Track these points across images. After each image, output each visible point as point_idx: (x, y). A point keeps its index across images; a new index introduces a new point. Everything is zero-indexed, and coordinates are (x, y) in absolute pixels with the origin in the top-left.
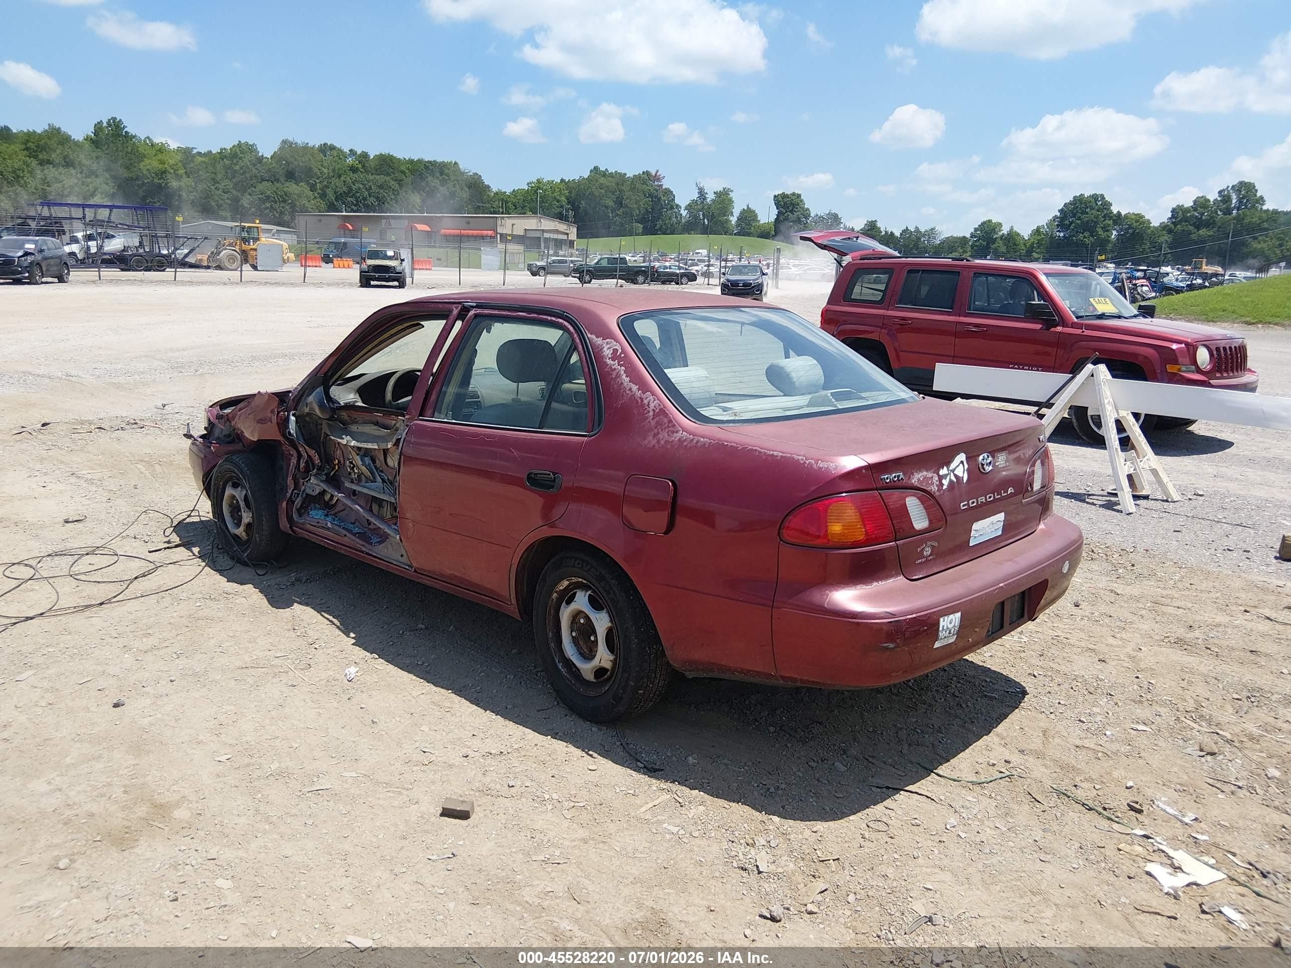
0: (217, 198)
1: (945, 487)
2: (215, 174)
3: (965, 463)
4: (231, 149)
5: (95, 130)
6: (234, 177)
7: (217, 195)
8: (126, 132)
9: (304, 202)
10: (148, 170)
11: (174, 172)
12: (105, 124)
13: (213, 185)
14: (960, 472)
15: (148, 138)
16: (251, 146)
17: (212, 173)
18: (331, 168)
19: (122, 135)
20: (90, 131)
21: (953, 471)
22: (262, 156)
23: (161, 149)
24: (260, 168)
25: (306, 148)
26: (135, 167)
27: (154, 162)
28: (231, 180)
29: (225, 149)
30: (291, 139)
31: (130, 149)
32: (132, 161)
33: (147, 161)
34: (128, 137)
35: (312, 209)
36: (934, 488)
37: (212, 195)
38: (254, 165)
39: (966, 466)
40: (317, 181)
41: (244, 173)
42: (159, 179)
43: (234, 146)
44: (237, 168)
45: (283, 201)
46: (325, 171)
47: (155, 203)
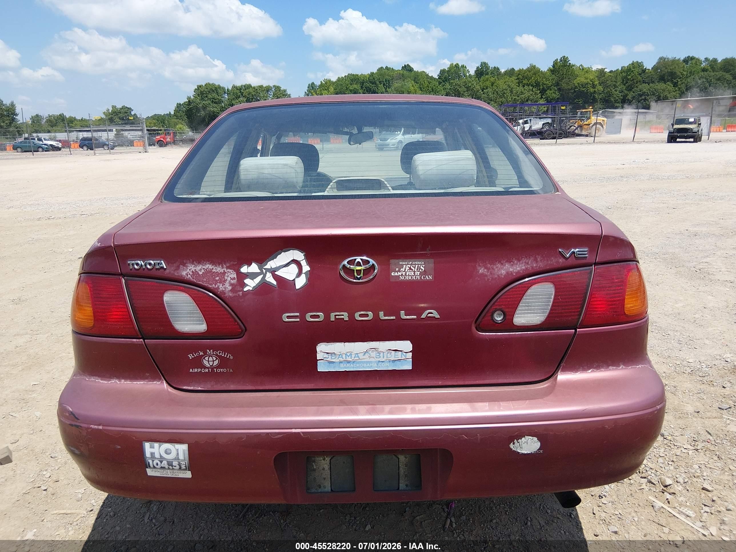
0: (615, 96)
2: (616, 82)
4: (627, 67)
5: (553, 65)
6: (627, 83)
7: (615, 94)
8: (570, 63)
9: (666, 94)
10: (578, 83)
11: (592, 83)
12: (559, 61)
13: (614, 89)
15: (581, 65)
16: (640, 63)
17: (615, 82)
18: (689, 71)
19: (567, 65)
20: (550, 65)
22: (646, 68)
23: (588, 71)
24: (643, 76)
25: (674, 62)
26: (571, 82)
27: (582, 79)
28: (625, 85)
29: (624, 67)
30: (665, 56)
31: (570, 73)
32: (570, 79)
33: (578, 79)
34: (570, 66)
35: (671, 97)
37: (613, 94)
38: (640, 74)
40: (679, 80)
41: (633, 80)
42: (584, 88)
43: (630, 64)
44: (629, 77)
45: (653, 94)
46: (685, 73)
47: (580, 101)
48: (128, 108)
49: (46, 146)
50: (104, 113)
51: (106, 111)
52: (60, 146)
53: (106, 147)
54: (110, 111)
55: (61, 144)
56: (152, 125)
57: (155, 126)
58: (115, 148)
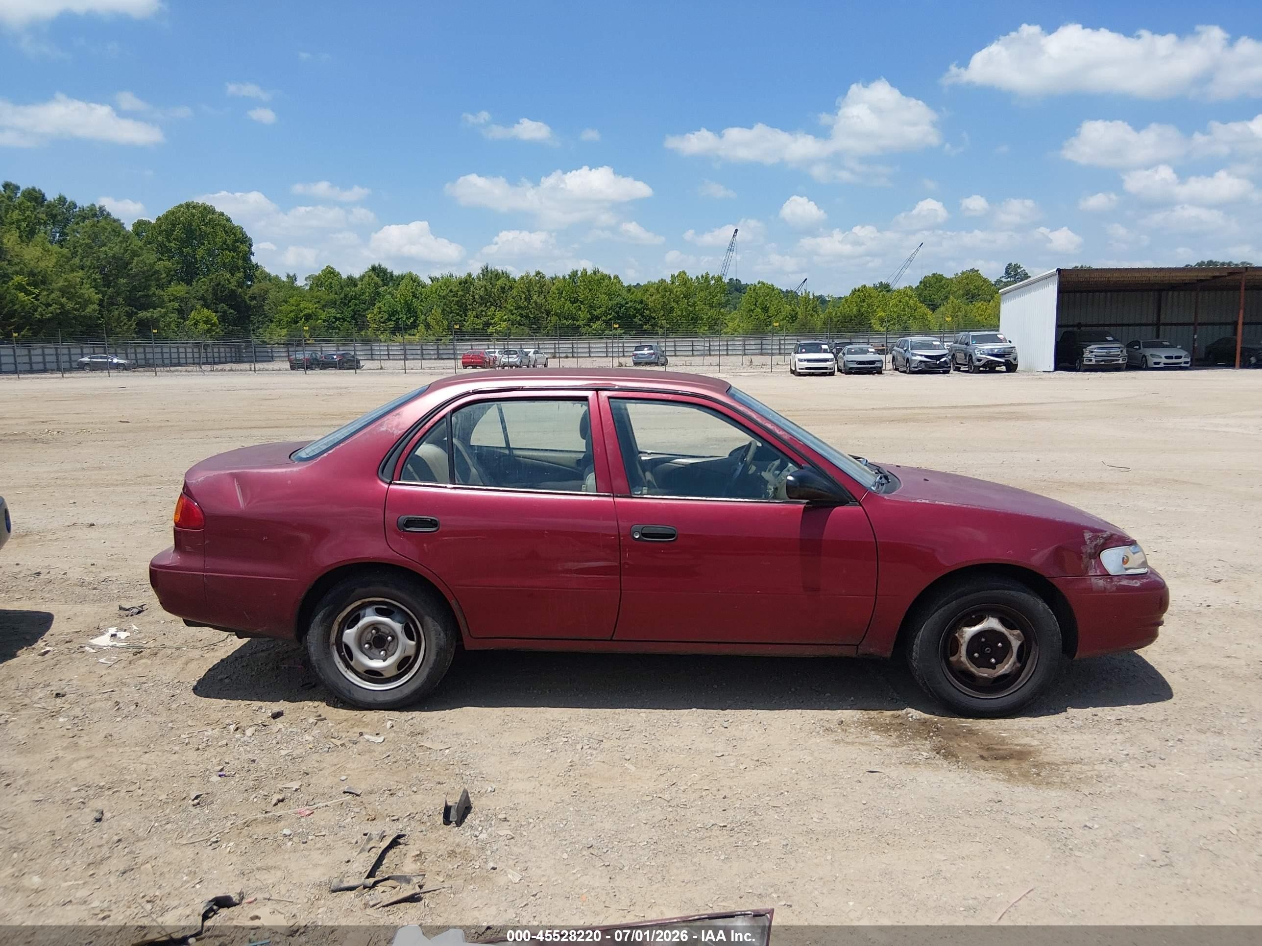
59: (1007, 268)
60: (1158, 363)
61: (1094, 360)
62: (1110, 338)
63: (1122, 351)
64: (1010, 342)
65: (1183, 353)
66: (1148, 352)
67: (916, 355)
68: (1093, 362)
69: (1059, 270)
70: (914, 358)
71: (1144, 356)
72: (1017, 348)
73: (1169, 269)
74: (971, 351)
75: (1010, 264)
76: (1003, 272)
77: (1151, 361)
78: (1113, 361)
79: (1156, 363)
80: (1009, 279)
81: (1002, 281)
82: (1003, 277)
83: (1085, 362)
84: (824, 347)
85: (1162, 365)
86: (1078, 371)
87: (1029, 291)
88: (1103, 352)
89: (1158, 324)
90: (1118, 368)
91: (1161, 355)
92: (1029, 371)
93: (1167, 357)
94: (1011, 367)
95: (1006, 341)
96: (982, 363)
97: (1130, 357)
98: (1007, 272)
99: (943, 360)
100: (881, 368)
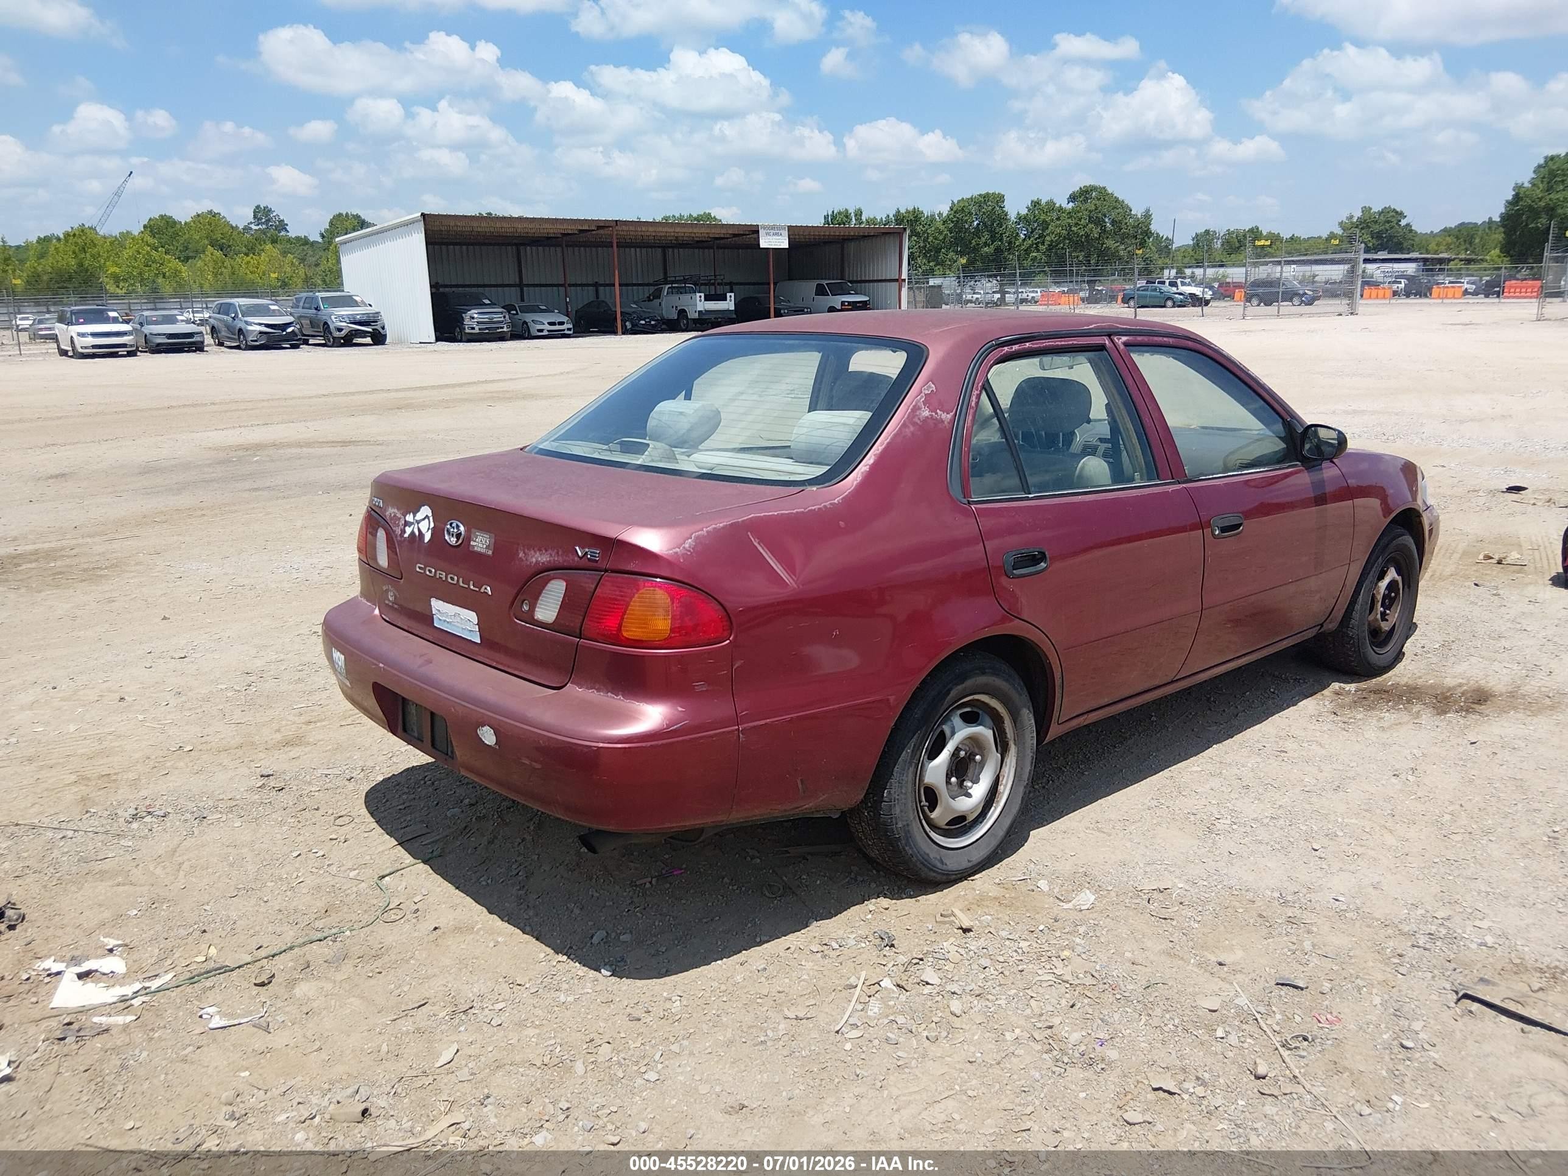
1: (406, 535)
3: (431, 518)
14: (424, 526)
21: (418, 522)
36: (398, 532)
39: (432, 525)
48: (1397, 212)
49: (1181, 297)
50: (1341, 224)
51: (1345, 220)
52: (1208, 297)
53: (1296, 301)
54: (1355, 220)
55: (1211, 293)
56: (1443, 248)
57: (1448, 249)
58: (1316, 303)
59: (255, 212)
60: (541, 331)
61: (477, 328)
62: (487, 301)
63: (504, 317)
64: (370, 305)
65: (565, 319)
66: (529, 317)
67: (250, 324)
68: (477, 331)
69: (423, 215)
70: (250, 328)
71: (525, 323)
72: (382, 314)
73: (534, 220)
74: (324, 317)
75: (258, 207)
76: (251, 218)
77: (534, 329)
78: (498, 328)
79: (540, 331)
80: (260, 226)
81: (251, 229)
82: (251, 223)
83: (467, 331)
84: (112, 314)
85: (545, 333)
86: (461, 341)
87: (383, 241)
88: (485, 318)
89: (521, 285)
90: (502, 338)
91: (542, 321)
92: (400, 342)
93: (550, 324)
94: (379, 338)
95: (365, 305)
96: (343, 333)
97: (513, 324)
98: (255, 217)
99: (290, 330)
100: (203, 342)
